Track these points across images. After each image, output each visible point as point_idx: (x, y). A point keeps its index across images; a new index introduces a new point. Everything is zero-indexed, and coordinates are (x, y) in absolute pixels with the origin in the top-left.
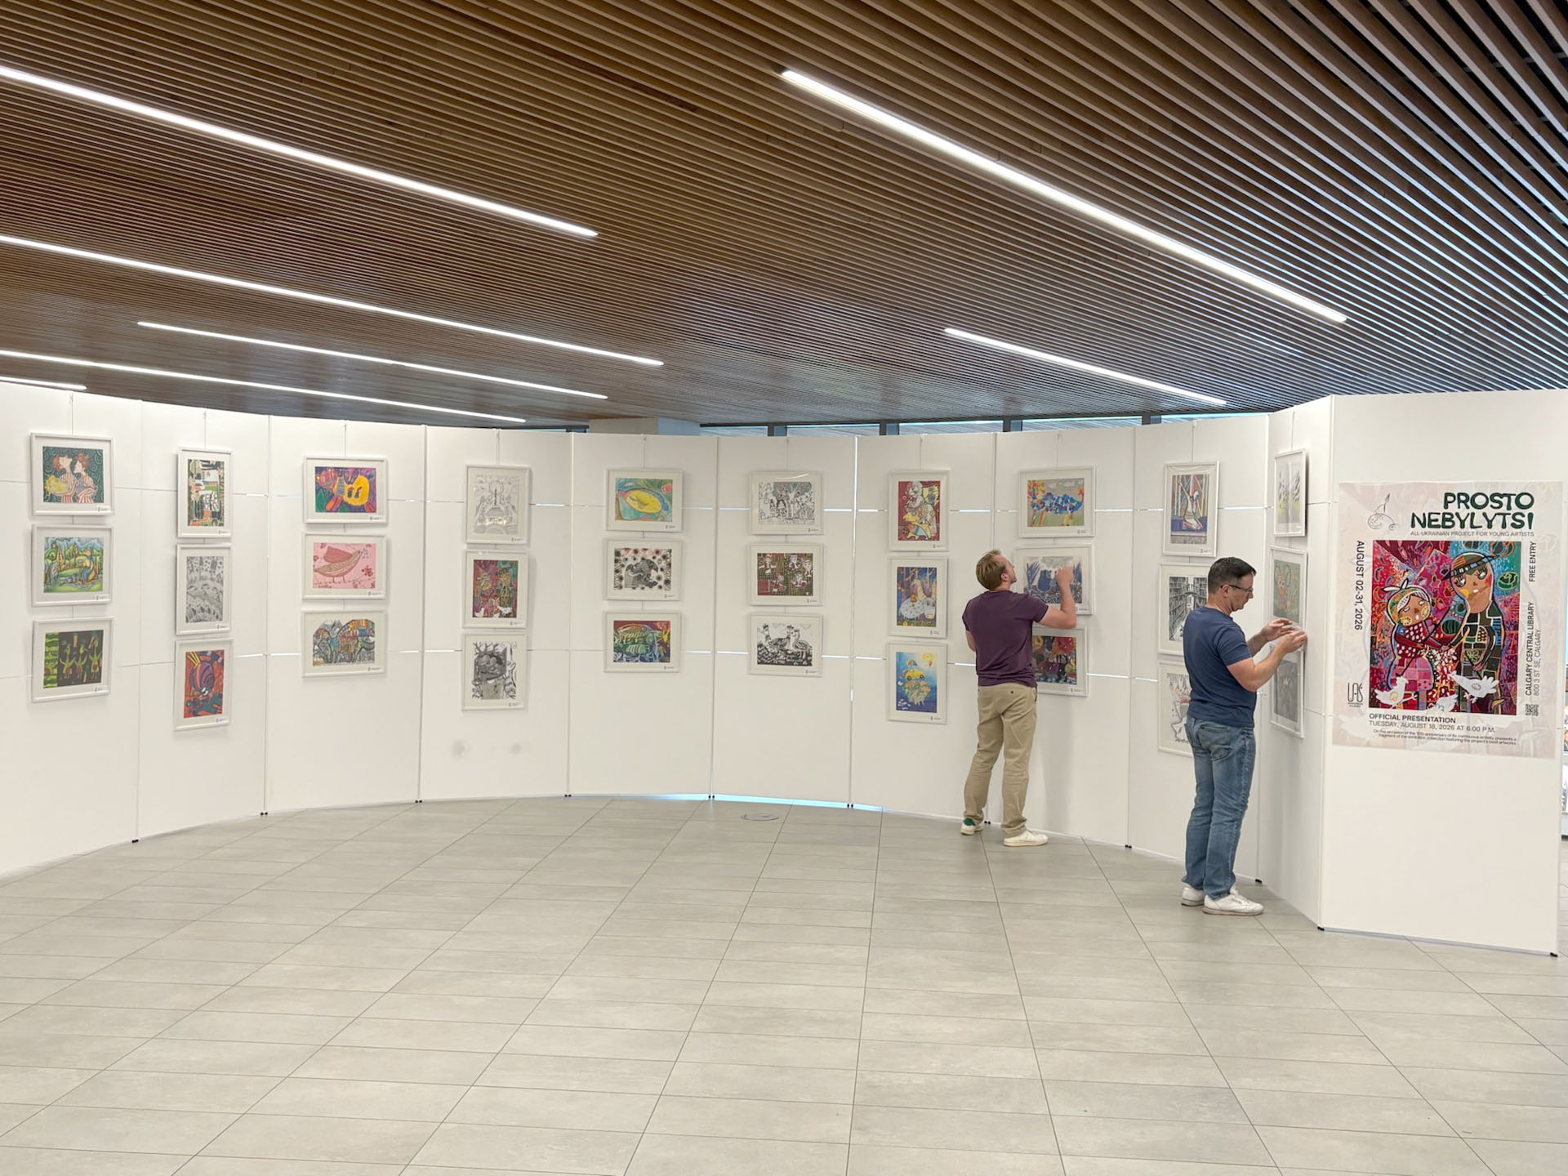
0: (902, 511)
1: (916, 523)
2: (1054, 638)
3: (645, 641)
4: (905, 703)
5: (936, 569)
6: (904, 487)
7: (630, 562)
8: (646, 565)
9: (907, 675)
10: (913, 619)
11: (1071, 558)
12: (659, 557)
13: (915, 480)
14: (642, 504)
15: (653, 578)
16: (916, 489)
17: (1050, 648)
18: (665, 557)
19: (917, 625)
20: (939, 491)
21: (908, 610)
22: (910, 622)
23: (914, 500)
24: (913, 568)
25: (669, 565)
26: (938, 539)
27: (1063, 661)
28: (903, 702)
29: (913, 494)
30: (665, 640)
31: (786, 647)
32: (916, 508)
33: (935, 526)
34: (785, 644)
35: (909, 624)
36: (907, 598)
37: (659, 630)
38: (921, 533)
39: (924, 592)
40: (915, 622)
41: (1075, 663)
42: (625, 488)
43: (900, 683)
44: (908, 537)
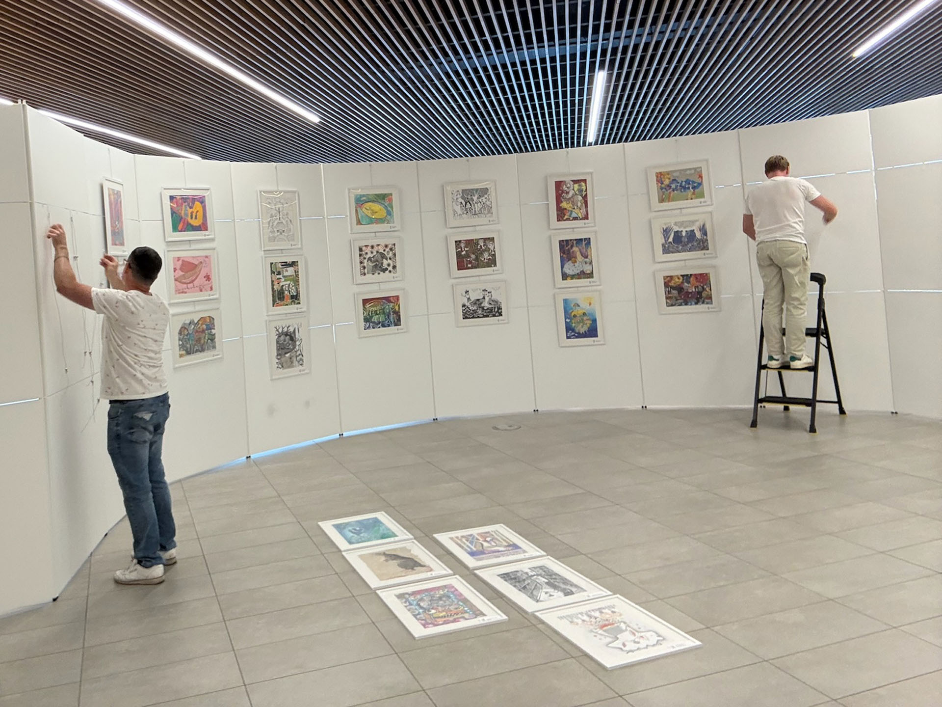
0: (559, 201)
1: (570, 209)
2: (691, 275)
3: (384, 312)
4: (573, 334)
5: (590, 239)
6: (559, 184)
7: (370, 255)
8: (380, 256)
9: (573, 314)
10: (575, 275)
11: (697, 221)
12: (387, 250)
13: (567, 179)
14: (374, 212)
15: (385, 266)
16: (568, 185)
17: (688, 282)
18: (391, 249)
19: (578, 279)
20: (586, 186)
21: (570, 269)
22: (573, 277)
23: (568, 193)
24: (571, 240)
25: (395, 255)
26: (588, 219)
27: (700, 289)
28: (571, 332)
29: (566, 189)
30: (397, 309)
31: (483, 305)
32: (570, 198)
33: (585, 210)
34: (481, 303)
35: (572, 279)
36: (569, 261)
37: (392, 302)
38: (574, 215)
39: (582, 255)
40: (577, 277)
41: (711, 290)
42: (361, 201)
43: (568, 320)
44: (565, 219)
